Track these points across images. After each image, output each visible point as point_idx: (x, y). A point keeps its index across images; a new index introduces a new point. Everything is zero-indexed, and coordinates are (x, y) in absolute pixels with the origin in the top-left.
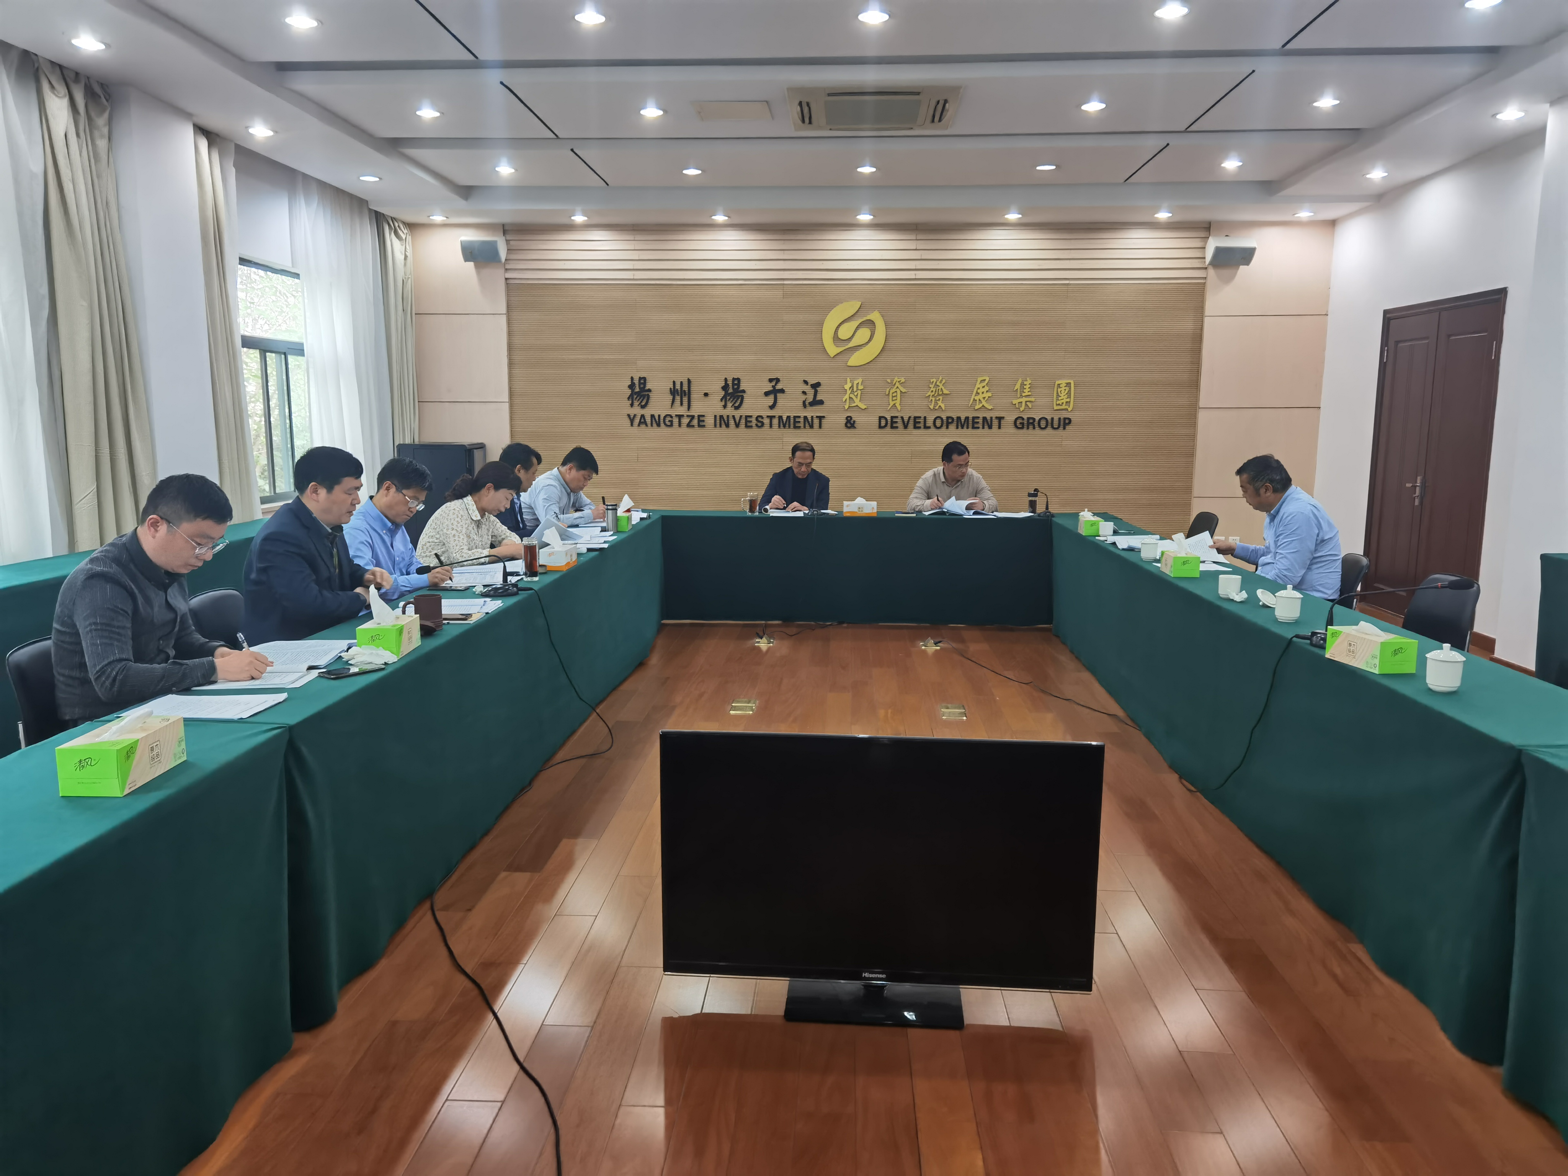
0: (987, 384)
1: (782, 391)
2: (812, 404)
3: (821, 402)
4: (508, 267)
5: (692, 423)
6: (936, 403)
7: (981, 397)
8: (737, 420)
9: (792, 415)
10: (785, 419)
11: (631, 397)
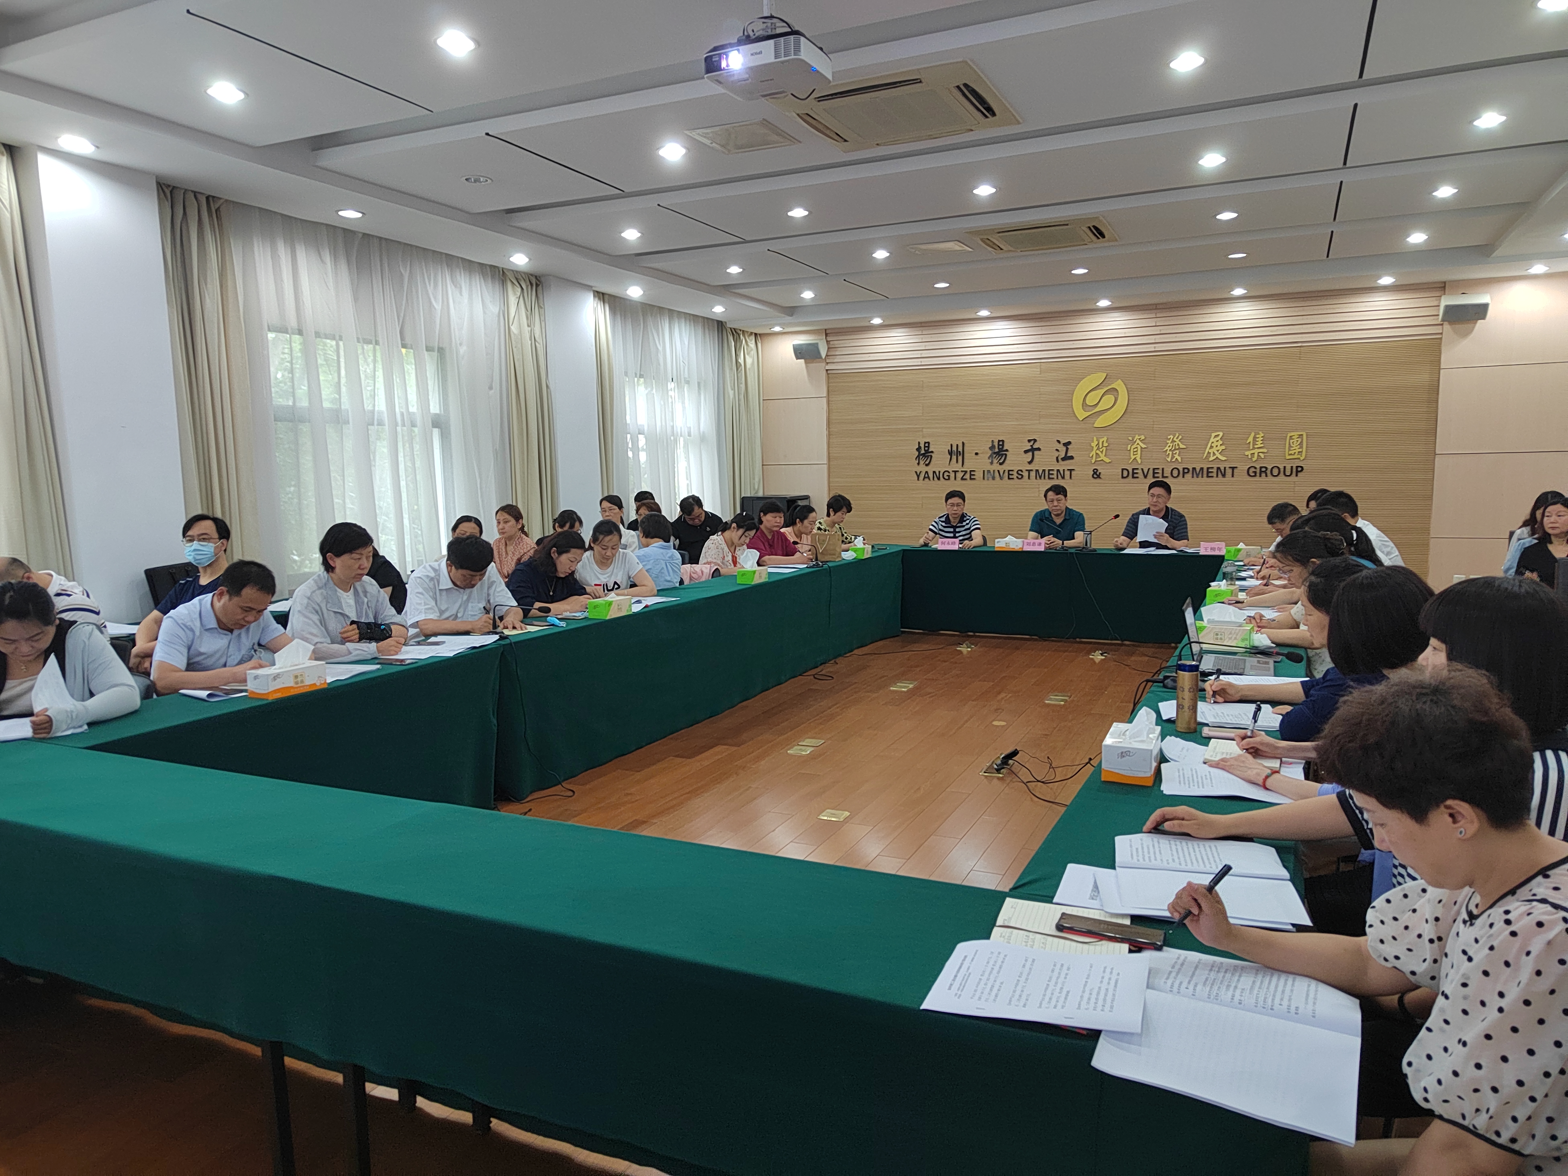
0: (1220, 438)
1: (1039, 449)
2: (1063, 459)
3: (1072, 458)
4: (826, 361)
5: (964, 477)
6: (1173, 457)
7: (1214, 450)
8: (1001, 474)
9: (1047, 469)
10: (1040, 472)
11: (918, 458)
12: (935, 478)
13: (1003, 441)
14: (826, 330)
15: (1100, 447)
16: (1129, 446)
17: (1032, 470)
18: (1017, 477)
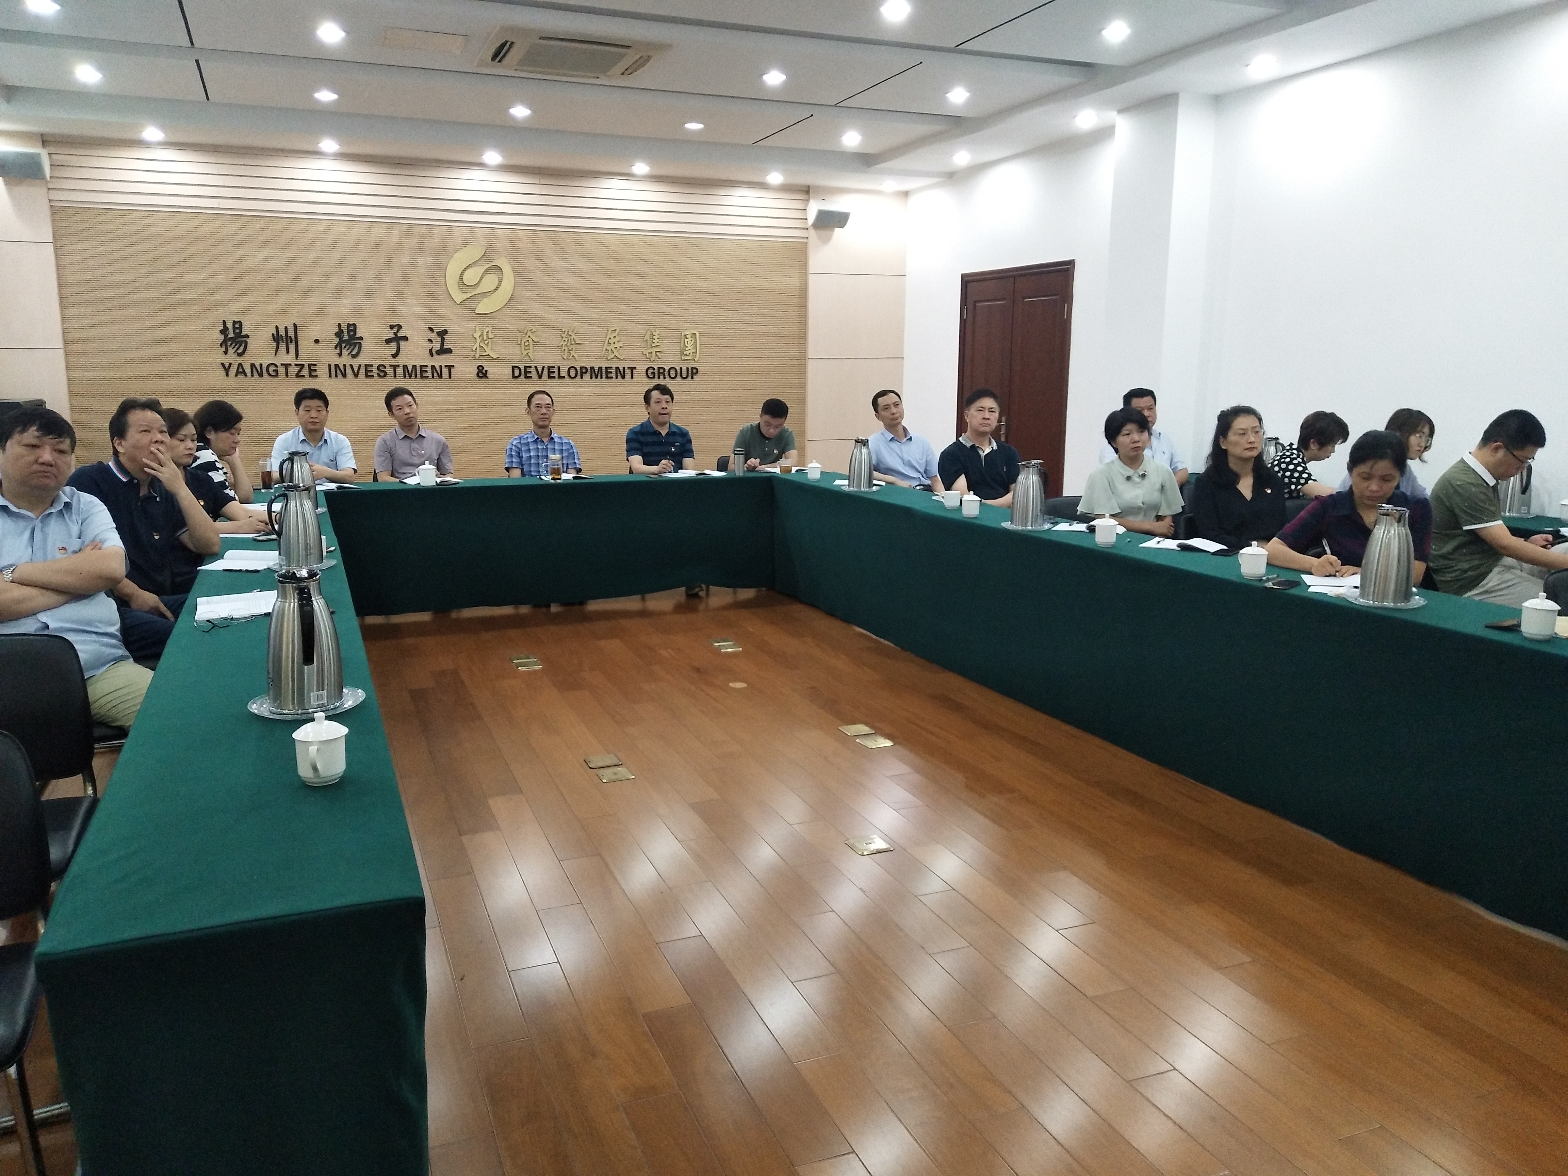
0: (618, 334)
1: (405, 338)
2: (439, 353)
3: (450, 351)
4: (53, 186)
5: (302, 373)
6: (569, 353)
7: (612, 346)
8: (356, 371)
9: (418, 364)
10: (410, 369)
11: (224, 343)
12: (256, 375)
13: (354, 325)
15: (485, 338)
16: (519, 340)
17: (398, 366)
18: (379, 375)
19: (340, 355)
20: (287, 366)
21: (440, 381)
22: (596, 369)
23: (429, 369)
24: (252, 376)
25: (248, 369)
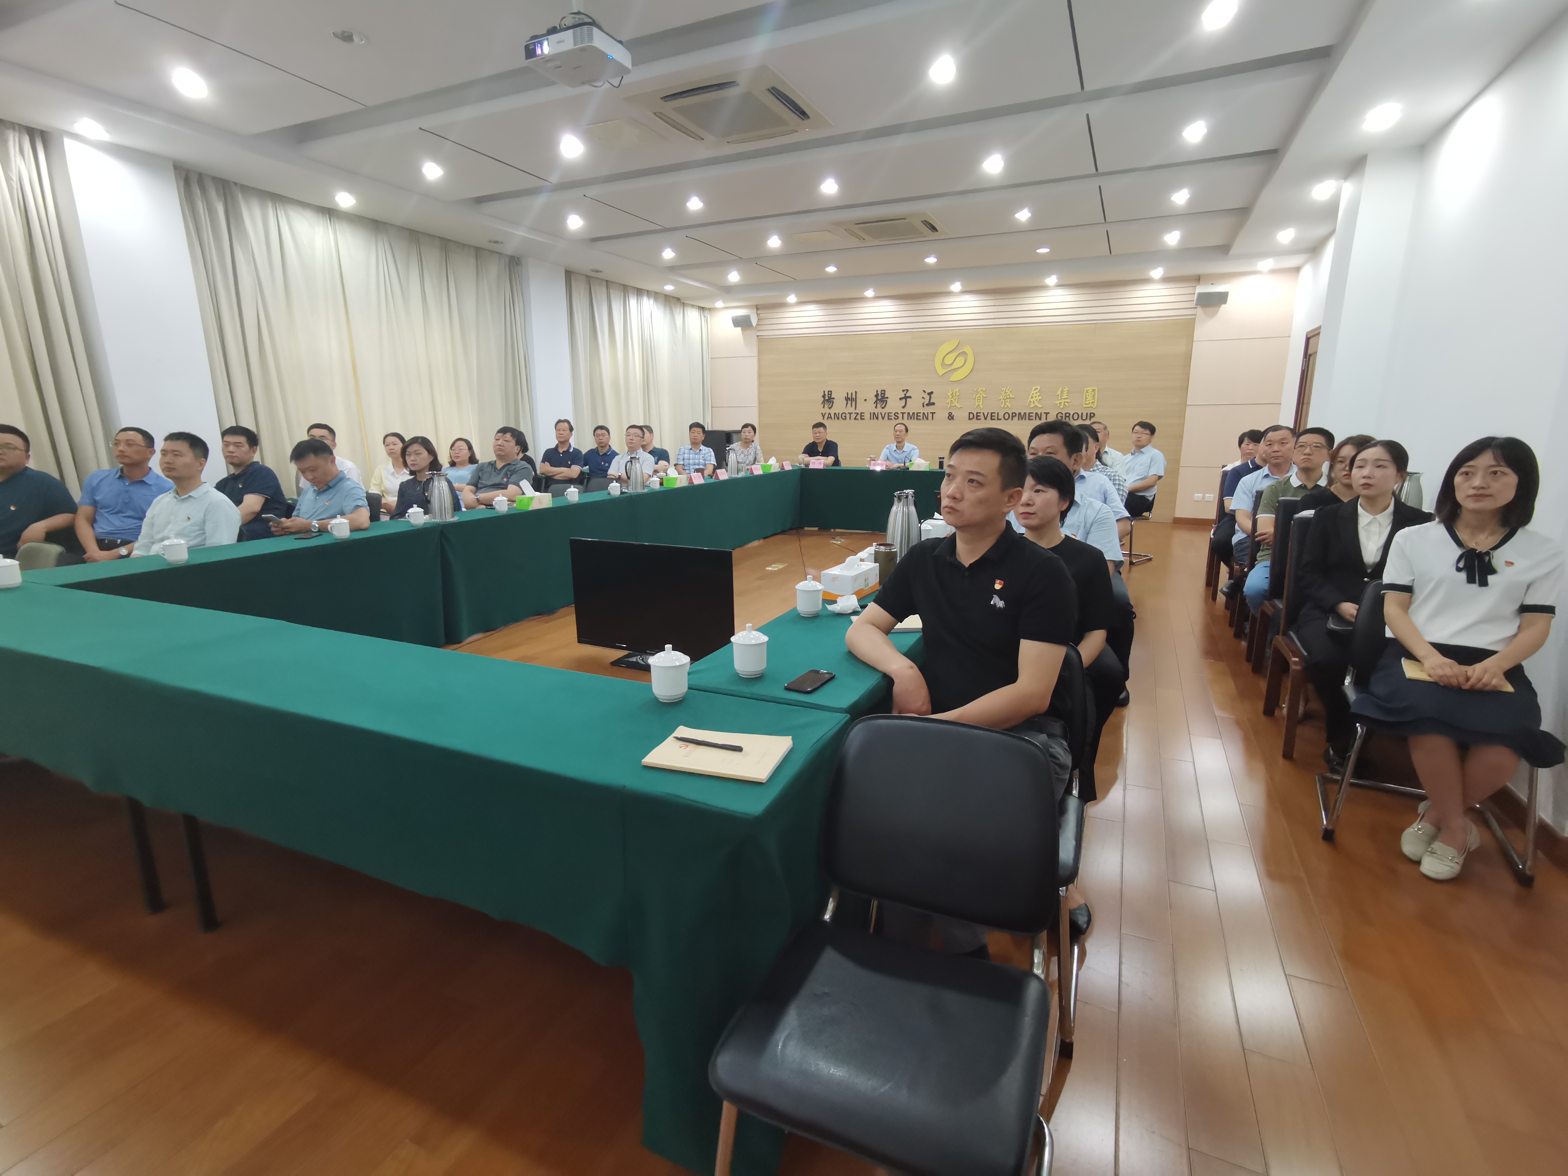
0: (1039, 392)
1: (910, 397)
2: (927, 405)
3: (933, 404)
4: (758, 329)
5: (857, 418)
6: (1005, 404)
7: (1034, 399)
8: (883, 416)
9: (916, 412)
10: (911, 414)
11: (824, 401)
12: (836, 418)
13: (884, 391)
14: (757, 306)
15: (954, 396)
16: (975, 395)
17: (905, 413)
18: (894, 418)
19: (876, 407)
20: (850, 414)
21: (927, 421)
22: (1022, 414)
23: (921, 415)
24: (834, 418)
25: (833, 417)
